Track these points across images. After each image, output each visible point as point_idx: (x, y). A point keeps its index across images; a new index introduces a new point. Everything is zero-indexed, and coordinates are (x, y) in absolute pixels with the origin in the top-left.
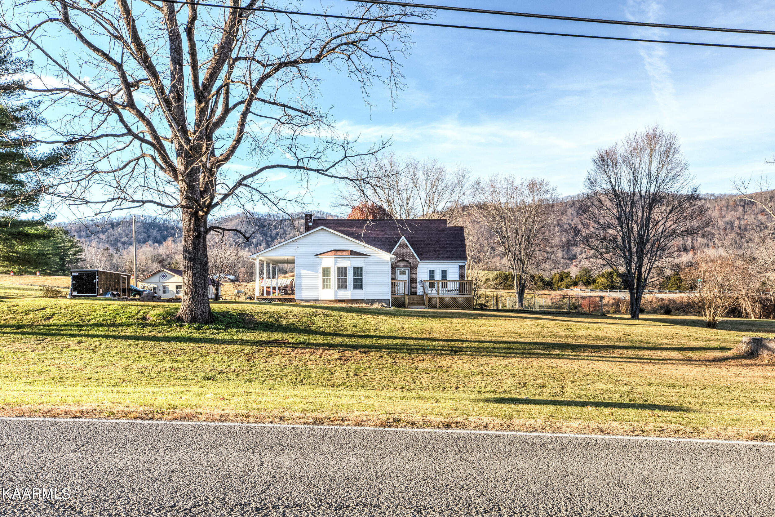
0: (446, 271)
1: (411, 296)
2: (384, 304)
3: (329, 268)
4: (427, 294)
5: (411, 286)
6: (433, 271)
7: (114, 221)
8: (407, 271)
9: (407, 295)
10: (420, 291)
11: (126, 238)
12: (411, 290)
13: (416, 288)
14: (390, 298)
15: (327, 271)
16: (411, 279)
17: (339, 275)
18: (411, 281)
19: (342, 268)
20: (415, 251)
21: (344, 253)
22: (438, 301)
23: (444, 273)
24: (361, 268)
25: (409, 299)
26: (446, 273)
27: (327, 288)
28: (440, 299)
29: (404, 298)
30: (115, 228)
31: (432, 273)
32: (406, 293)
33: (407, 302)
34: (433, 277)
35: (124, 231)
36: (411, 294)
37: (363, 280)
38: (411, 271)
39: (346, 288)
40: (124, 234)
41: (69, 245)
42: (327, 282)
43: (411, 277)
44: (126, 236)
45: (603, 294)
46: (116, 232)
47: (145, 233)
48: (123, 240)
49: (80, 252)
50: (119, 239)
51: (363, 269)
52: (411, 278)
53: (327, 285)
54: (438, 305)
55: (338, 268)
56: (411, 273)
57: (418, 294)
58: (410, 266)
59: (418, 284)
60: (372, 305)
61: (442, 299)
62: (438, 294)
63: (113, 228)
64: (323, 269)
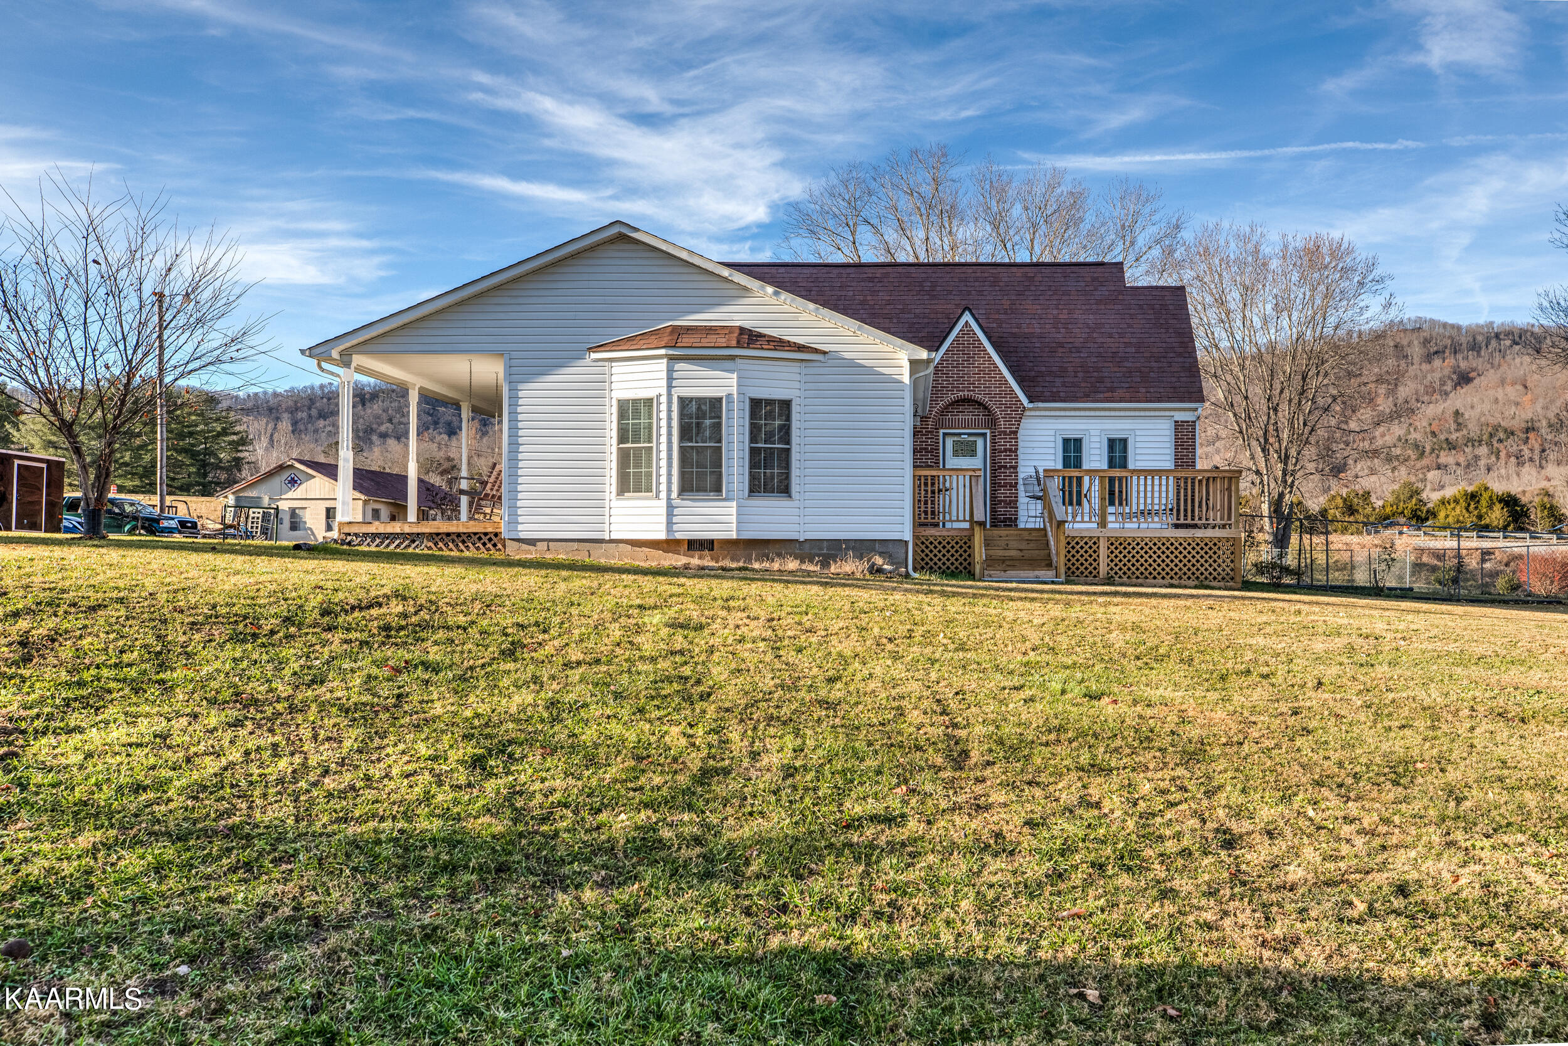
0: (1124, 441)
1: (996, 532)
2: (879, 561)
3: (649, 402)
4: (1061, 523)
5: (994, 498)
6: (1078, 442)
7: (367, 389)
8: (980, 442)
9: (982, 524)
10: (1029, 514)
11: (388, 425)
12: (993, 510)
13: (1013, 503)
14: (908, 536)
15: (637, 414)
16: (994, 471)
17: (686, 432)
18: (994, 476)
19: (700, 401)
20: (1010, 368)
21: (712, 339)
22: (1103, 552)
23: (1118, 449)
24: (786, 405)
25: (988, 543)
26: (1125, 449)
27: (638, 490)
28: (1112, 542)
29: (971, 537)
30: (368, 404)
31: (1072, 449)
32: (979, 516)
33: (979, 553)
34: (1078, 464)
35: (385, 411)
36: (994, 525)
37: (795, 456)
38: (993, 442)
39: (718, 489)
40: (385, 416)
41: (219, 429)
42: (638, 465)
43: (993, 462)
44: (390, 421)
45: (1486, 544)
46: (369, 411)
47: (428, 414)
48: (383, 428)
49: (243, 445)
50: (374, 426)
51: (795, 409)
52: (996, 468)
53: (638, 475)
54: (1103, 569)
55: (684, 402)
56: (993, 450)
57: (1021, 526)
58: (992, 423)
59: (1021, 488)
60: (825, 564)
61: (1117, 544)
62: (1103, 524)
63: (364, 405)
64: (623, 406)
